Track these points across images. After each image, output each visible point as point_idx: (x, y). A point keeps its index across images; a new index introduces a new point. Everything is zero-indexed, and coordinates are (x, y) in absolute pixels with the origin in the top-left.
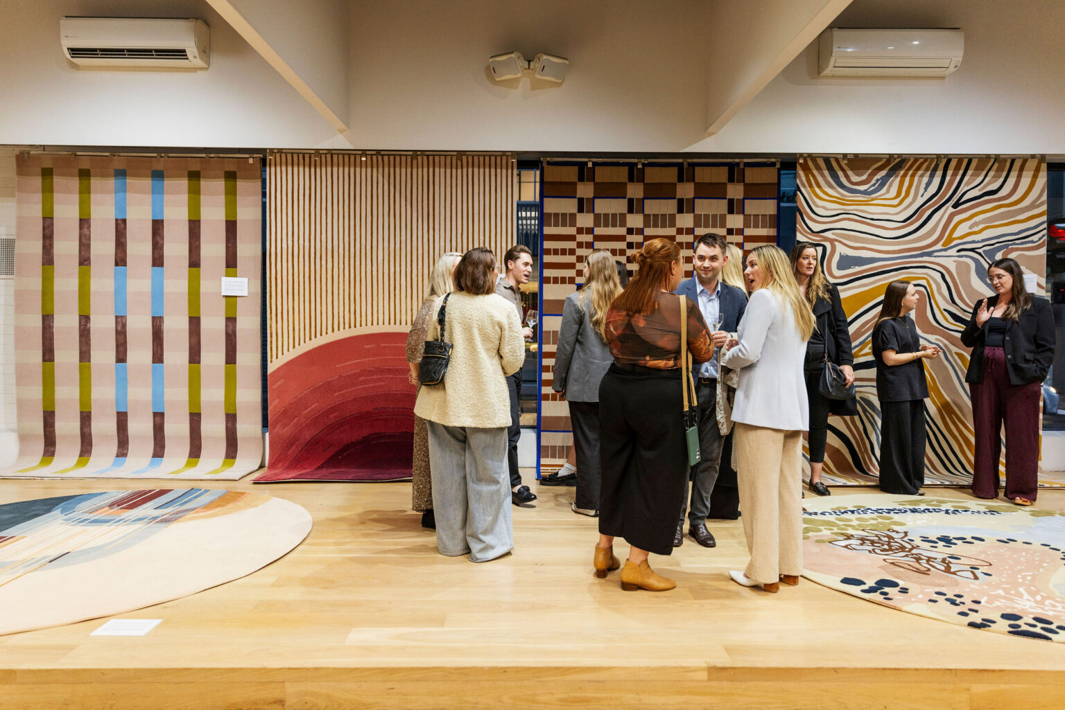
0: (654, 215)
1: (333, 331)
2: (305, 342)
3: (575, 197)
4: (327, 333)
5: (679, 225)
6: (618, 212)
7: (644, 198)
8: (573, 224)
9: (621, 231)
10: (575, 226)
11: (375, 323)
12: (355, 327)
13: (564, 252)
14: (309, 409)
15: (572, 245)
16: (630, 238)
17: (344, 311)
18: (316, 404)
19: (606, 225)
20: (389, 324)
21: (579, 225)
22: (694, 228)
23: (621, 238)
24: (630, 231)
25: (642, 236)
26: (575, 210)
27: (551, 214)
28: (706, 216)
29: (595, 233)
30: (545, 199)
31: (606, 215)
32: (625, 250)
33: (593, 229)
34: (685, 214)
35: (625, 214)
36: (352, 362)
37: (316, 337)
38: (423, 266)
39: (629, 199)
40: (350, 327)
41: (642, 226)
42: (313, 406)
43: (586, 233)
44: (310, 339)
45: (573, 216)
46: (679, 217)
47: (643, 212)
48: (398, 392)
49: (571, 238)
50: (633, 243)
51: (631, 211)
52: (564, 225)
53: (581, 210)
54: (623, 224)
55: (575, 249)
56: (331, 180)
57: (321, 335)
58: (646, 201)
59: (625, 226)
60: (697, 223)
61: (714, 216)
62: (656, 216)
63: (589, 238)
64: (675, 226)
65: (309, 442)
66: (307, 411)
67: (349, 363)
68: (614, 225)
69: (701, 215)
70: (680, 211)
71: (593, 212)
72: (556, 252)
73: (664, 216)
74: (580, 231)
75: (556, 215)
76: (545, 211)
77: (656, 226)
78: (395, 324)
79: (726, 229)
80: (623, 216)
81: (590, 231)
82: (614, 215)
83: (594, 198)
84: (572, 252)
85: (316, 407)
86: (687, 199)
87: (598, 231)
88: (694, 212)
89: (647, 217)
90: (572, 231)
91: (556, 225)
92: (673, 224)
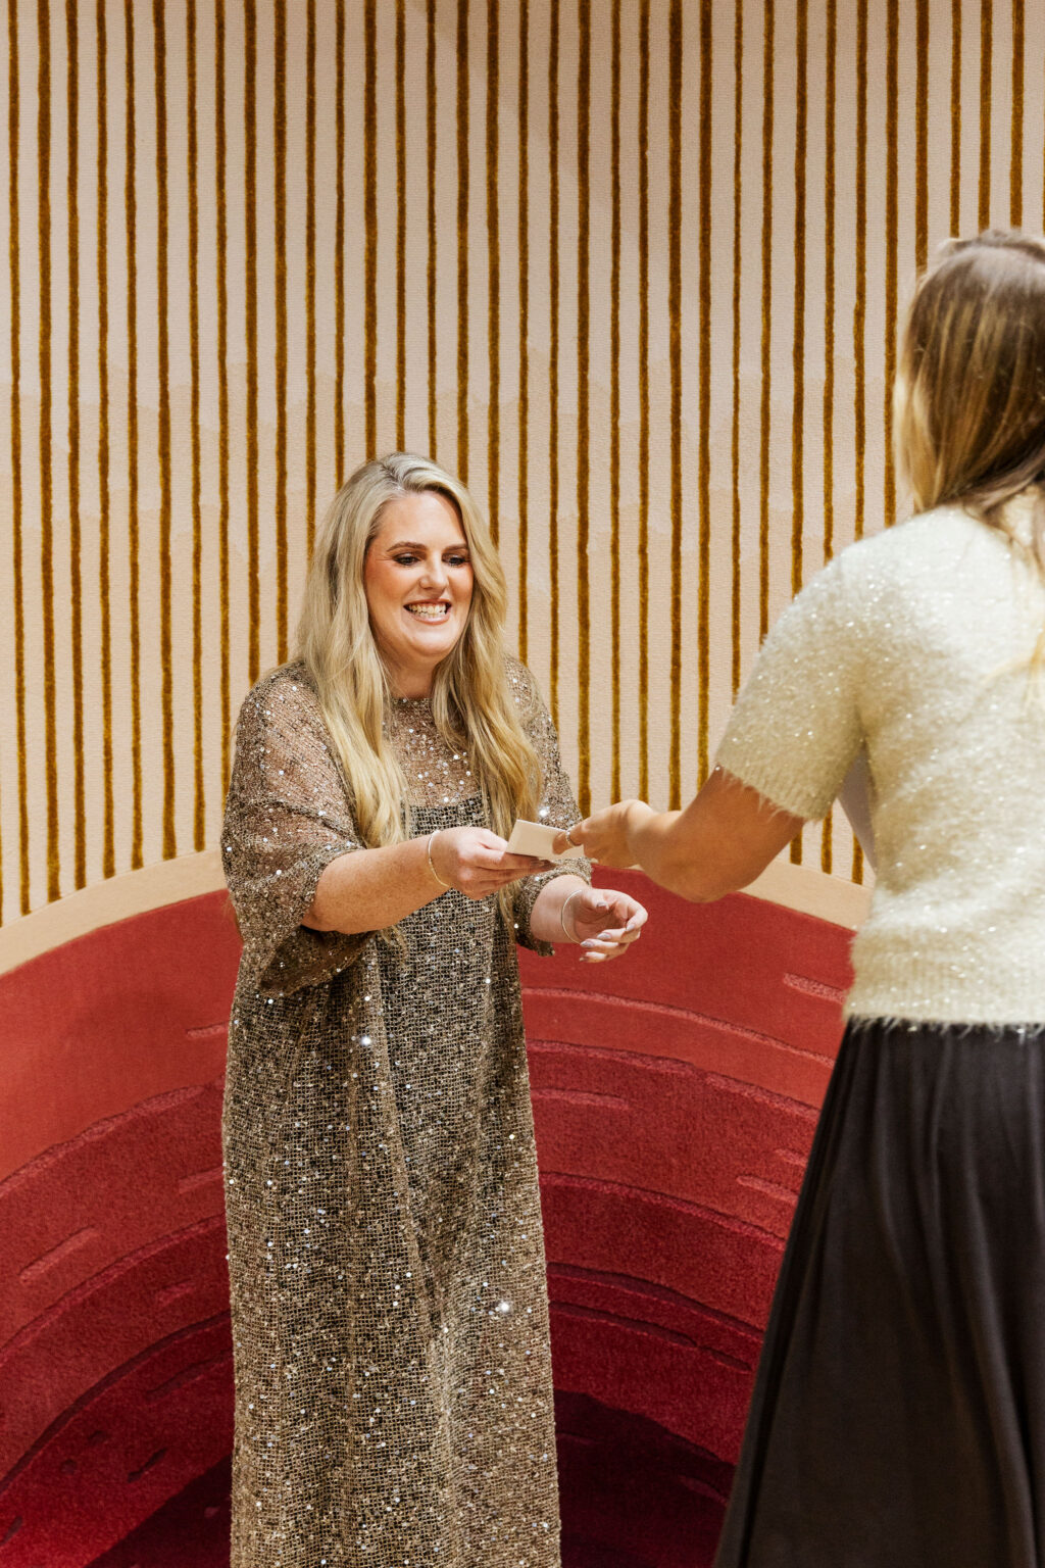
1: (170, 852)
2: (25, 909)
4: (137, 862)
14: (53, 1259)
18: (87, 1236)
37: (80, 882)
38: (644, 495)
42: (69, 1247)
44: (54, 894)
56: (151, 30)
57: (109, 871)
65: (52, 1428)
66: (41, 1267)
85: (86, 1250)
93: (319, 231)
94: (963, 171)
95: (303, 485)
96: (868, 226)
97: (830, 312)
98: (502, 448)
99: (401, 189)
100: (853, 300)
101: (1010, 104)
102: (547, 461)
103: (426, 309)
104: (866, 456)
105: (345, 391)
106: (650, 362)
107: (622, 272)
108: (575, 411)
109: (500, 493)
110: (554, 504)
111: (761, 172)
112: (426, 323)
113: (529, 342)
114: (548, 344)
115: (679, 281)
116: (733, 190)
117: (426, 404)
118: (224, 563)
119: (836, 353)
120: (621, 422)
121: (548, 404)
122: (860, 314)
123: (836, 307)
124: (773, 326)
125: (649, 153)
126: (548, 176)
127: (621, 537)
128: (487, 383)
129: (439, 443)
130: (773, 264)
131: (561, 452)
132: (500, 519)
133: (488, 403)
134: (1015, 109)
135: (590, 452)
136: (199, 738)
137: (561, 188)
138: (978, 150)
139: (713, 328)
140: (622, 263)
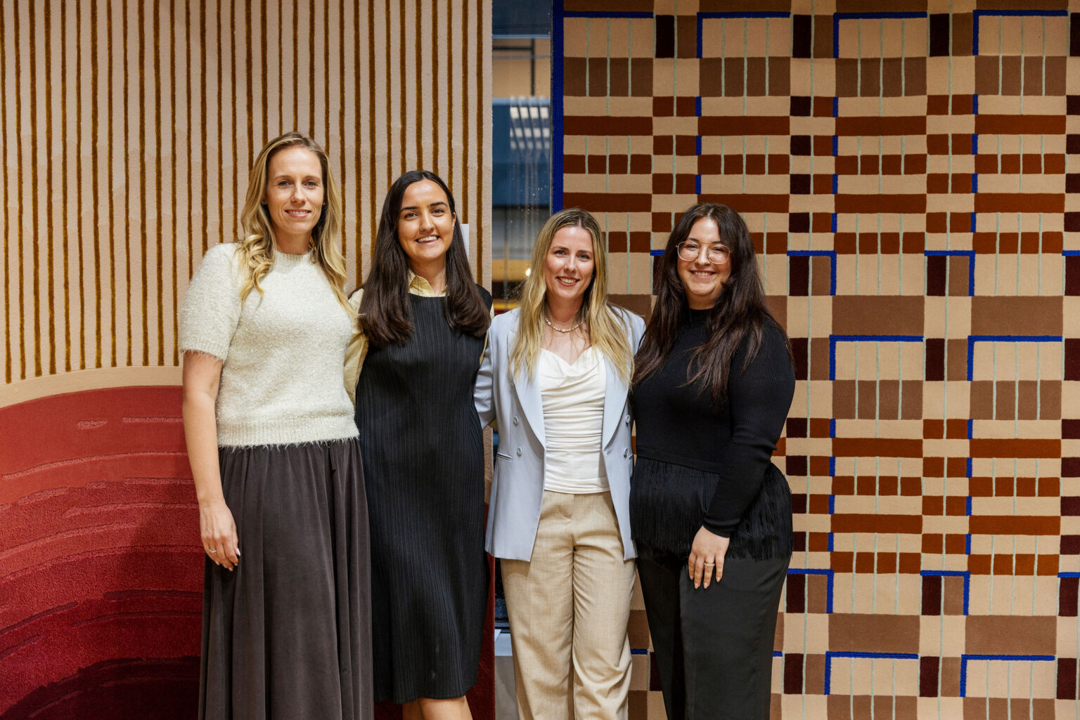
0: (864, 61)
3: (650, 15)
5: (934, 88)
6: (766, 53)
7: (838, 17)
8: (643, 87)
9: (778, 106)
10: (648, 92)
11: (106, 359)
12: (53, 371)
13: (618, 165)
15: (641, 145)
16: (800, 126)
17: (22, 329)
19: (734, 91)
20: (146, 362)
21: (660, 89)
22: (975, 97)
23: (775, 126)
24: (800, 106)
25: (833, 120)
26: (649, 50)
27: (583, 60)
28: (1012, 62)
29: (705, 112)
30: (566, 20)
31: (734, 63)
32: (787, 157)
33: (697, 101)
34: (951, 58)
35: (788, 59)
36: (44, 468)
39: (796, 17)
40: (38, 373)
41: (831, 93)
43: (680, 114)
45: (643, 66)
46: (933, 64)
47: (836, 55)
48: (171, 550)
49: (639, 126)
50: (809, 137)
51: (801, 50)
52: (619, 91)
53: (664, 50)
54: (781, 86)
55: (648, 157)
58: (843, 23)
59: (788, 93)
60: (986, 82)
61: (1033, 63)
62: (871, 64)
63: (688, 126)
64: (924, 93)
67: (37, 470)
68: (756, 90)
69: (998, 57)
70: (939, 47)
71: (699, 55)
72: (597, 165)
73: (893, 63)
74: (663, 107)
75: (598, 64)
76: (568, 53)
77: (870, 91)
78: (161, 362)
79: (1064, 99)
80: (780, 67)
81: (690, 106)
82: (756, 63)
83: (701, 16)
84: (641, 164)
86: (954, 15)
87: (714, 106)
88: (975, 52)
89: (845, 69)
90: (640, 107)
91: (598, 91)
92: (917, 86)
93: (68, 69)
94: (392, 44)
95: (61, 197)
96: (346, 70)
97: (327, 112)
98: (163, 179)
99: (110, 49)
100: (338, 107)
101: (415, 11)
102: (186, 185)
103: (123, 109)
104: (346, 184)
105: (82, 149)
106: (237, 137)
107: (223, 92)
108: (200, 161)
109: (162, 202)
110: (190, 207)
111: (292, 43)
112: (123, 115)
113: (176, 126)
114: (186, 127)
115: (251, 96)
116: (278, 51)
117: (123, 156)
118: (21, 236)
119: (330, 133)
120: (223, 166)
121: (187, 157)
122: (342, 114)
123: (330, 110)
124: (299, 119)
125: (235, 32)
126: (185, 43)
127: (224, 224)
128: (155, 146)
129: (130, 176)
130: (299, 89)
131: (193, 181)
132: (162, 215)
133: (155, 156)
134: (417, 14)
135: (208, 181)
136: (8, 325)
137: (192, 49)
138: (399, 33)
139: (269, 120)
140: (223, 87)
